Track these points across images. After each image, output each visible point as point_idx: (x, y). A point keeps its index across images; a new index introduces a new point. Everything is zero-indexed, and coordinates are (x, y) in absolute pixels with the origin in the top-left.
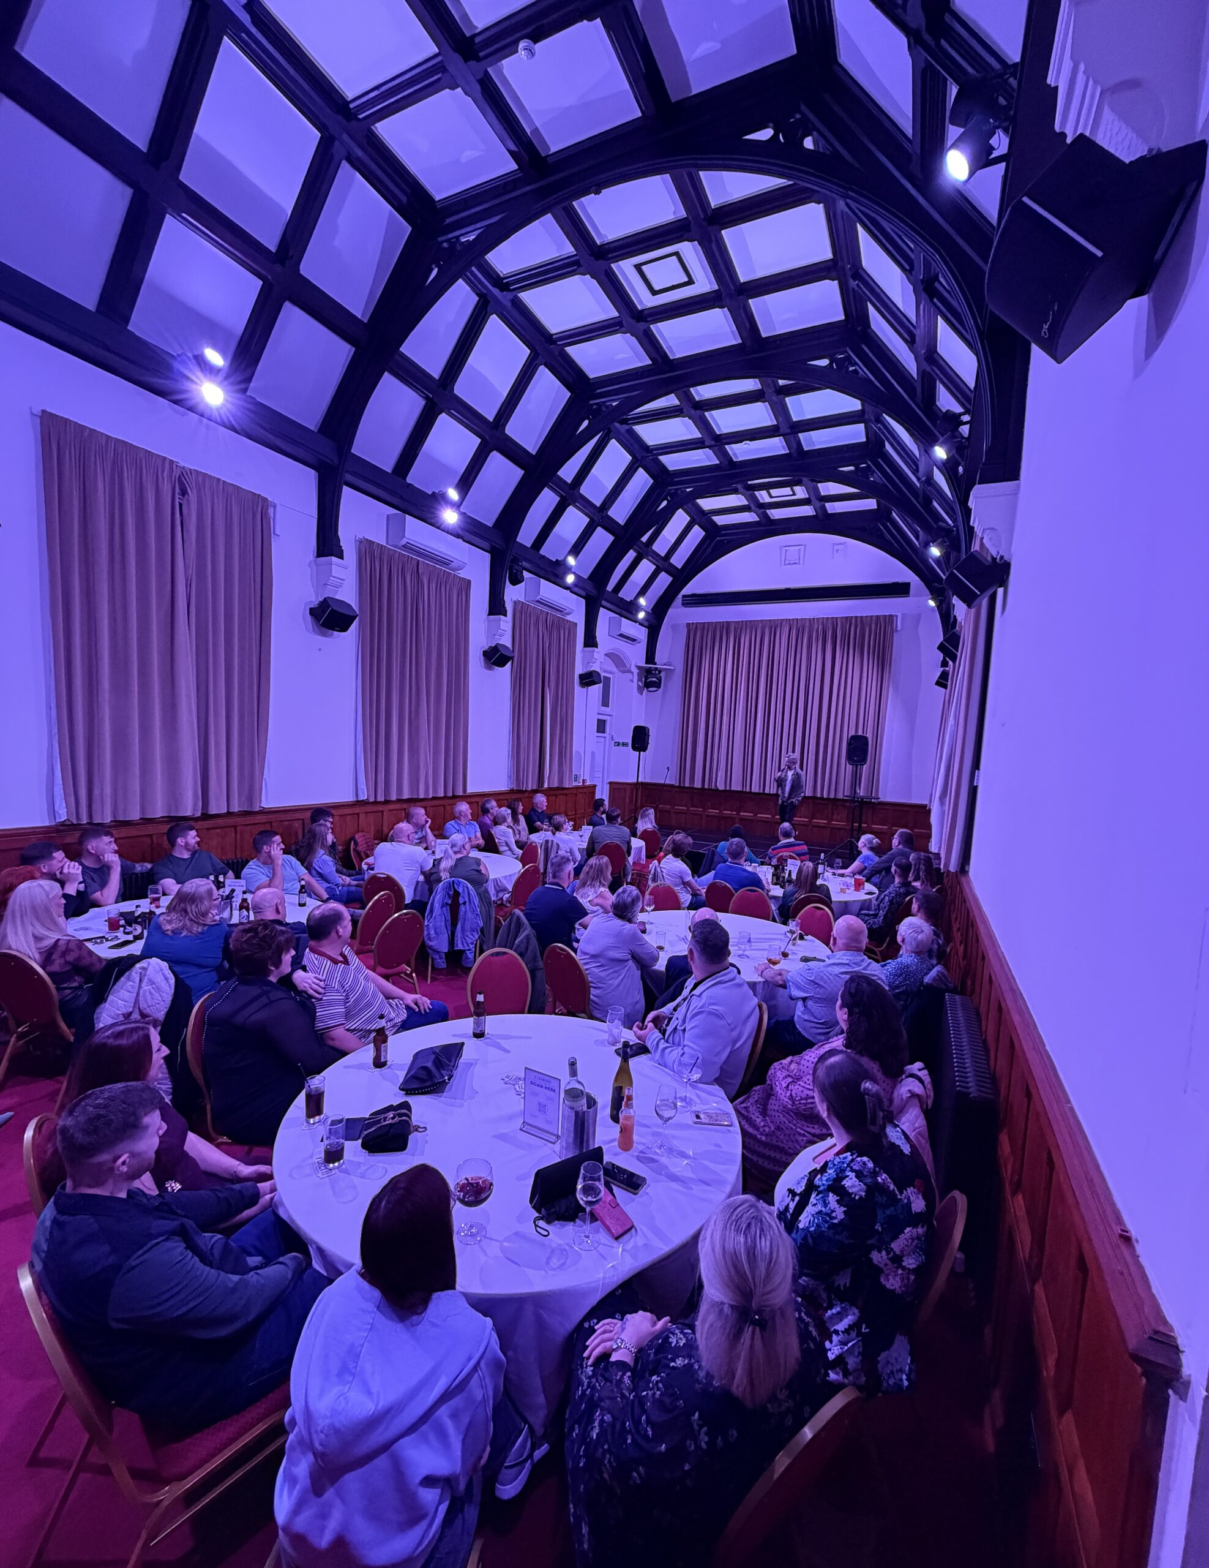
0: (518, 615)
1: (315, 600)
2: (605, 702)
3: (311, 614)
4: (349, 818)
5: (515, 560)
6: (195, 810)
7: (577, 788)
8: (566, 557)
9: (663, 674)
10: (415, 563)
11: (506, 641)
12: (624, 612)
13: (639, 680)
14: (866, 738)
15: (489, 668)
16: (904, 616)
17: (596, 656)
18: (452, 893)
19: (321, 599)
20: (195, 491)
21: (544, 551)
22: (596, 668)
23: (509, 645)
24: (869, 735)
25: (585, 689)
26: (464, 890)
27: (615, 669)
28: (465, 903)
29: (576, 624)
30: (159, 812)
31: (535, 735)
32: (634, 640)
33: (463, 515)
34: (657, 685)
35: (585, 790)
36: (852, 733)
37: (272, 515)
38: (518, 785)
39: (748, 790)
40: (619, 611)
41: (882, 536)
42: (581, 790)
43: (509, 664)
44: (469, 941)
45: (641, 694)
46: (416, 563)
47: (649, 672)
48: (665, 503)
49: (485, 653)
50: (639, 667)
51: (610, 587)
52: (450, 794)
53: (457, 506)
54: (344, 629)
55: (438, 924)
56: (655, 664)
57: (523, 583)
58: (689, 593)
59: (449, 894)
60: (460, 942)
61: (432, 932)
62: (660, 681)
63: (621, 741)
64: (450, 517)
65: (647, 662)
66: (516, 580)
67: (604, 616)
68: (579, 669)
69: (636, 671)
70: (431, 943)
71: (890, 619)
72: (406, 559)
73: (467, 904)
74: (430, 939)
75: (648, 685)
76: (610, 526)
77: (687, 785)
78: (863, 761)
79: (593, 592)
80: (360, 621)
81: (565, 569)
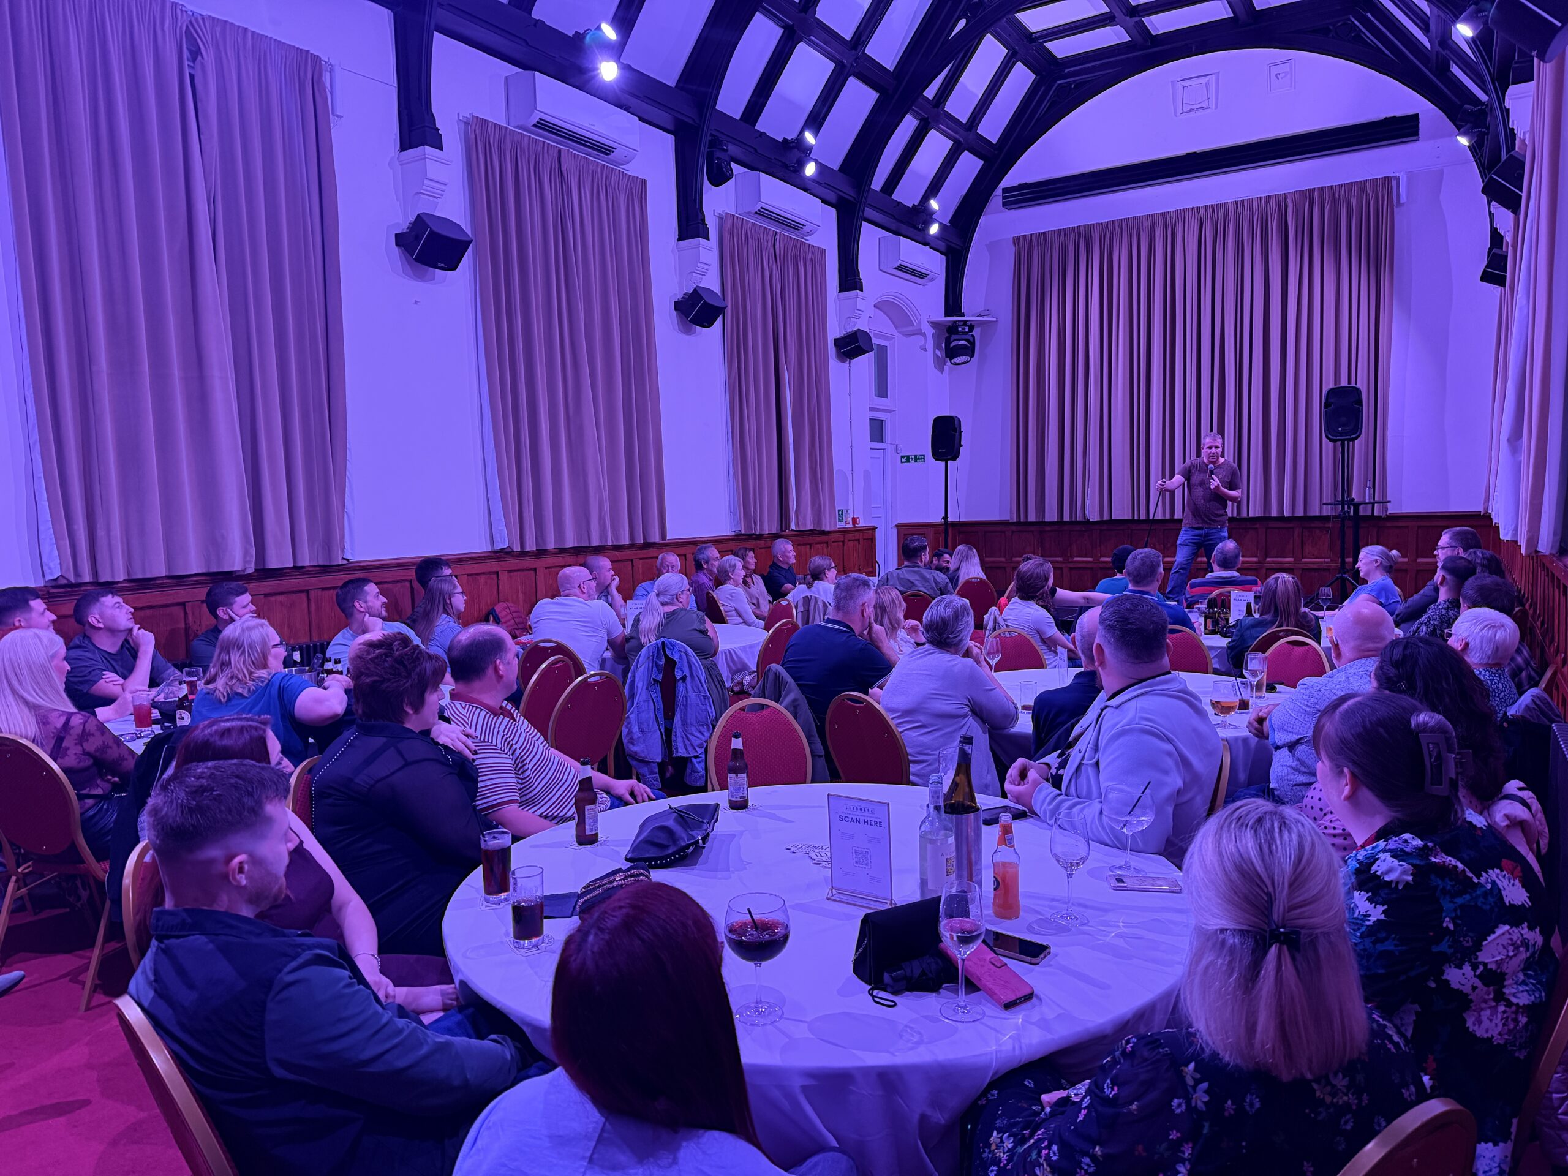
0: (727, 237)
1: (403, 223)
2: (882, 391)
3: (397, 244)
4: (482, 580)
5: (715, 143)
6: (245, 562)
7: (845, 531)
8: (802, 132)
9: (976, 332)
10: (556, 151)
11: (711, 282)
12: (904, 228)
13: (937, 346)
14: (1357, 391)
15: (688, 331)
16: (1411, 176)
17: (861, 304)
18: (662, 663)
19: (412, 219)
20: (211, 51)
21: (762, 125)
22: (862, 325)
23: (717, 289)
24: (1362, 385)
25: (846, 365)
26: (681, 658)
27: (893, 331)
28: (684, 679)
29: (824, 251)
30: (194, 565)
31: (769, 443)
32: (922, 276)
33: (625, 68)
34: (969, 350)
35: (857, 536)
36: (1329, 385)
37: (328, 85)
38: (748, 525)
39: (1143, 517)
40: (894, 225)
41: (1359, 38)
42: (850, 536)
43: (718, 322)
44: (696, 742)
45: (942, 370)
46: (556, 155)
47: (952, 329)
48: (962, 23)
49: (678, 305)
50: (935, 325)
51: (878, 182)
52: (640, 540)
53: (617, 51)
54: (452, 265)
55: (644, 715)
56: (963, 315)
57: (731, 182)
58: (1016, 183)
59: (657, 665)
60: (680, 745)
61: (635, 729)
62: (973, 343)
63: (912, 454)
64: (608, 71)
65: (948, 314)
66: (719, 177)
67: (870, 237)
68: (835, 330)
69: (930, 331)
70: (635, 749)
71: (1386, 184)
72: (539, 148)
73: (688, 678)
74: (632, 741)
75: (952, 353)
76: (871, 73)
77: (1032, 518)
78: (1355, 430)
79: (849, 192)
80: (476, 254)
81: (803, 152)
